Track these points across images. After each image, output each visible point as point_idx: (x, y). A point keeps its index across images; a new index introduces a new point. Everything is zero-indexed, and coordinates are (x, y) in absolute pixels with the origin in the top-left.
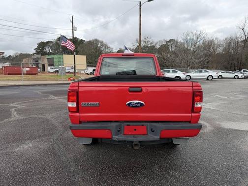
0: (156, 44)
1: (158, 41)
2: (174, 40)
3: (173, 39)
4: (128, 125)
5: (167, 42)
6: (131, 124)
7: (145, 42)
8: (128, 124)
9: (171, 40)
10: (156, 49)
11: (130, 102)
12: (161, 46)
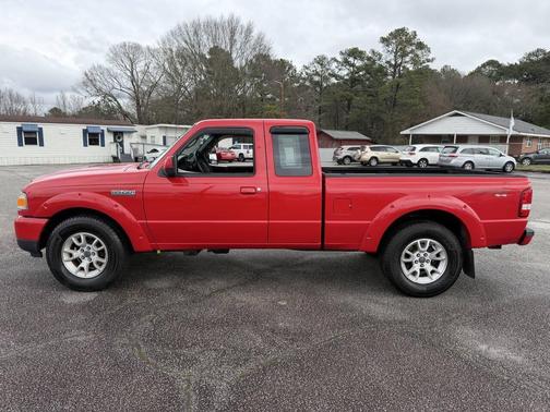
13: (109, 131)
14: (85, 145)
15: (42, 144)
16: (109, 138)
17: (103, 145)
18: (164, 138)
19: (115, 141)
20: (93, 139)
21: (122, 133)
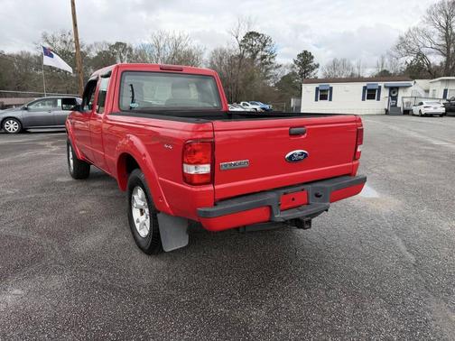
0: (89, 49)
1: (92, 43)
2: (125, 45)
3: (123, 42)
4: (285, 194)
5: (111, 47)
6: (289, 190)
7: (65, 42)
8: (285, 191)
9: (118, 45)
10: (89, 59)
11: (291, 153)
12: (100, 54)
13: (385, 87)
14: (363, 99)
15: (330, 100)
16: (385, 93)
17: (378, 99)
18: (446, 91)
19: (390, 95)
20: (371, 94)
21: (397, 88)
